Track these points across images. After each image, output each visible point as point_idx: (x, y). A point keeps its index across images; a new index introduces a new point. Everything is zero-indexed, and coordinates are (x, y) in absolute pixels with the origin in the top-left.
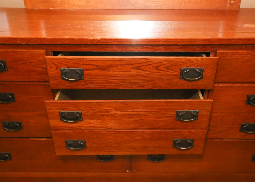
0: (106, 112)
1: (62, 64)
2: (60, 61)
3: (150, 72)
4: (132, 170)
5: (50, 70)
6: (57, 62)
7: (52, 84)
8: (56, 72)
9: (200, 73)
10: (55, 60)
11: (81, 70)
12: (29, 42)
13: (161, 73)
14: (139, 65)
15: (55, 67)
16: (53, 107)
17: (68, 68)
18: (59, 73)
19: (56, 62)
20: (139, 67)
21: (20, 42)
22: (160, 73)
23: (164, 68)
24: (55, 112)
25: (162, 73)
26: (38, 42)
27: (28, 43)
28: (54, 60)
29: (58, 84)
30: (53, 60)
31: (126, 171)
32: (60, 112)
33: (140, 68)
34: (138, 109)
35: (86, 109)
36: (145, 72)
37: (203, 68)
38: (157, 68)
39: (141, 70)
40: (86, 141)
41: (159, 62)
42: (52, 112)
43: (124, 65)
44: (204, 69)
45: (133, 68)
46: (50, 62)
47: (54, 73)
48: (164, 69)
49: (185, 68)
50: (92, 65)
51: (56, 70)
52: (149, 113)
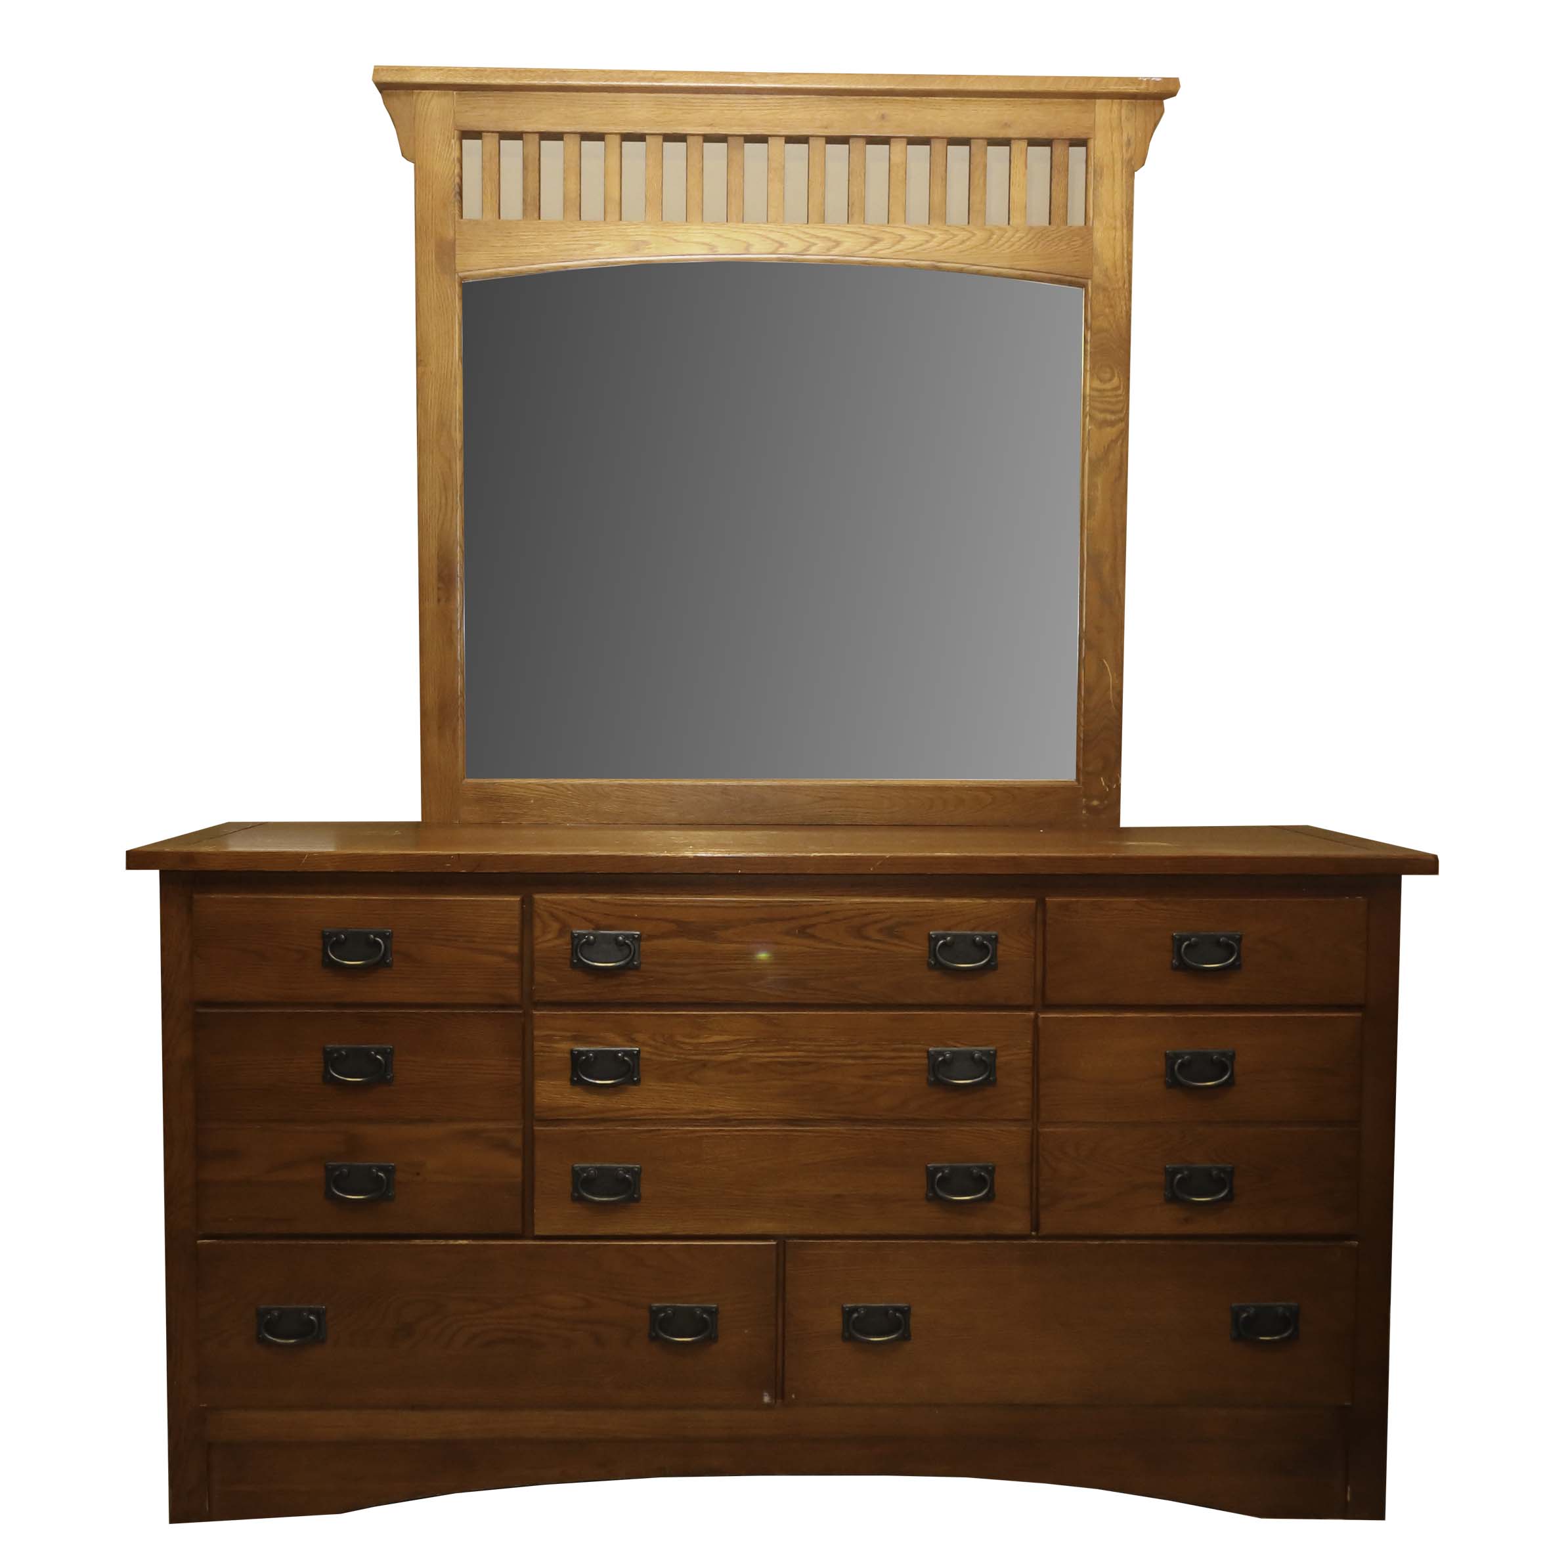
0: (713, 1053)
1: (578, 916)
2: (574, 908)
3: (839, 944)
4: (783, 1397)
5: (540, 937)
6: (566, 913)
7: (541, 985)
8: (557, 942)
9: (986, 947)
10: (559, 904)
11: (634, 938)
13: (872, 948)
14: (804, 922)
15: (557, 926)
16: (555, 1033)
17: (594, 929)
19: (562, 914)
20: (805, 927)
22: (866, 947)
23: (881, 931)
24: (557, 1051)
25: (876, 949)
28: (556, 906)
29: (558, 984)
31: (762, 1397)
32: (571, 1052)
33: (808, 931)
34: (810, 1040)
35: (654, 1040)
36: (823, 945)
37: (994, 933)
38: (859, 932)
39: (813, 937)
40: (640, 1169)
41: (864, 912)
42: (549, 1053)
43: (762, 920)
44: (997, 938)
45: (788, 933)
46: (545, 911)
47: (551, 947)
48: (878, 937)
49: (941, 932)
50: (666, 920)
51: (556, 938)
52: (845, 1057)
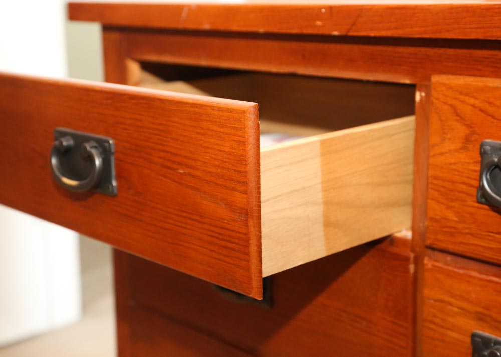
1: (493, 118)
2: (491, 103)
5: (437, 145)
6: (473, 106)
7: (436, 221)
8: (463, 157)
10: (467, 95)
12: (354, 24)
15: (461, 130)
16: (453, 301)
18: (472, 167)
19: (470, 108)
21: (322, 27)
24: (453, 328)
26: (388, 29)
27: (349, 31)
28: (462, 98)
29: (460, 226)
30: (461, 93)
32: (474, 336)
42: (443, 327)
46: (445, 103)
47: (451, 164)
51: (462, 150)
